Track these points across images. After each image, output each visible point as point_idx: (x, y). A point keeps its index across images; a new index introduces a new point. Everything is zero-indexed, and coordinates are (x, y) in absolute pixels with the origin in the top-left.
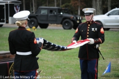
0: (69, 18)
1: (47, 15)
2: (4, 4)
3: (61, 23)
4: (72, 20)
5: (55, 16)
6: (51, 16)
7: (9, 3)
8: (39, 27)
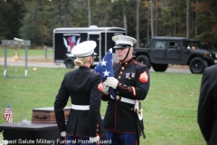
0: (201, 56)
1: (166, 51)
2: (99, 33)
3: (188, 64)
4: (206, 59)
5: (179, 52)
6: (171, 52)
7: (106, 32)
8: (152, 69)
